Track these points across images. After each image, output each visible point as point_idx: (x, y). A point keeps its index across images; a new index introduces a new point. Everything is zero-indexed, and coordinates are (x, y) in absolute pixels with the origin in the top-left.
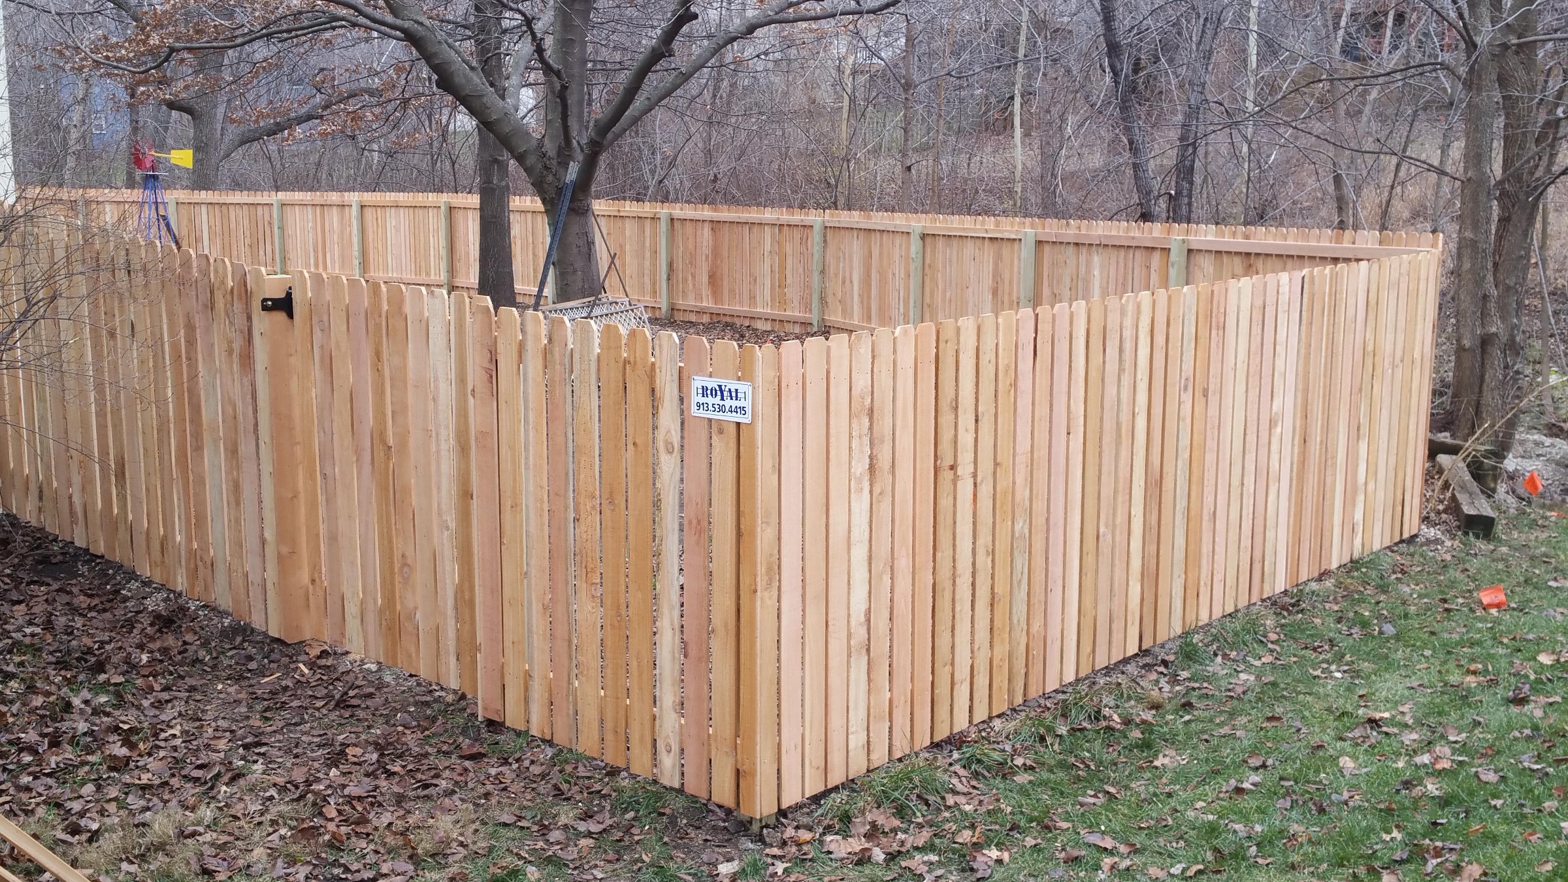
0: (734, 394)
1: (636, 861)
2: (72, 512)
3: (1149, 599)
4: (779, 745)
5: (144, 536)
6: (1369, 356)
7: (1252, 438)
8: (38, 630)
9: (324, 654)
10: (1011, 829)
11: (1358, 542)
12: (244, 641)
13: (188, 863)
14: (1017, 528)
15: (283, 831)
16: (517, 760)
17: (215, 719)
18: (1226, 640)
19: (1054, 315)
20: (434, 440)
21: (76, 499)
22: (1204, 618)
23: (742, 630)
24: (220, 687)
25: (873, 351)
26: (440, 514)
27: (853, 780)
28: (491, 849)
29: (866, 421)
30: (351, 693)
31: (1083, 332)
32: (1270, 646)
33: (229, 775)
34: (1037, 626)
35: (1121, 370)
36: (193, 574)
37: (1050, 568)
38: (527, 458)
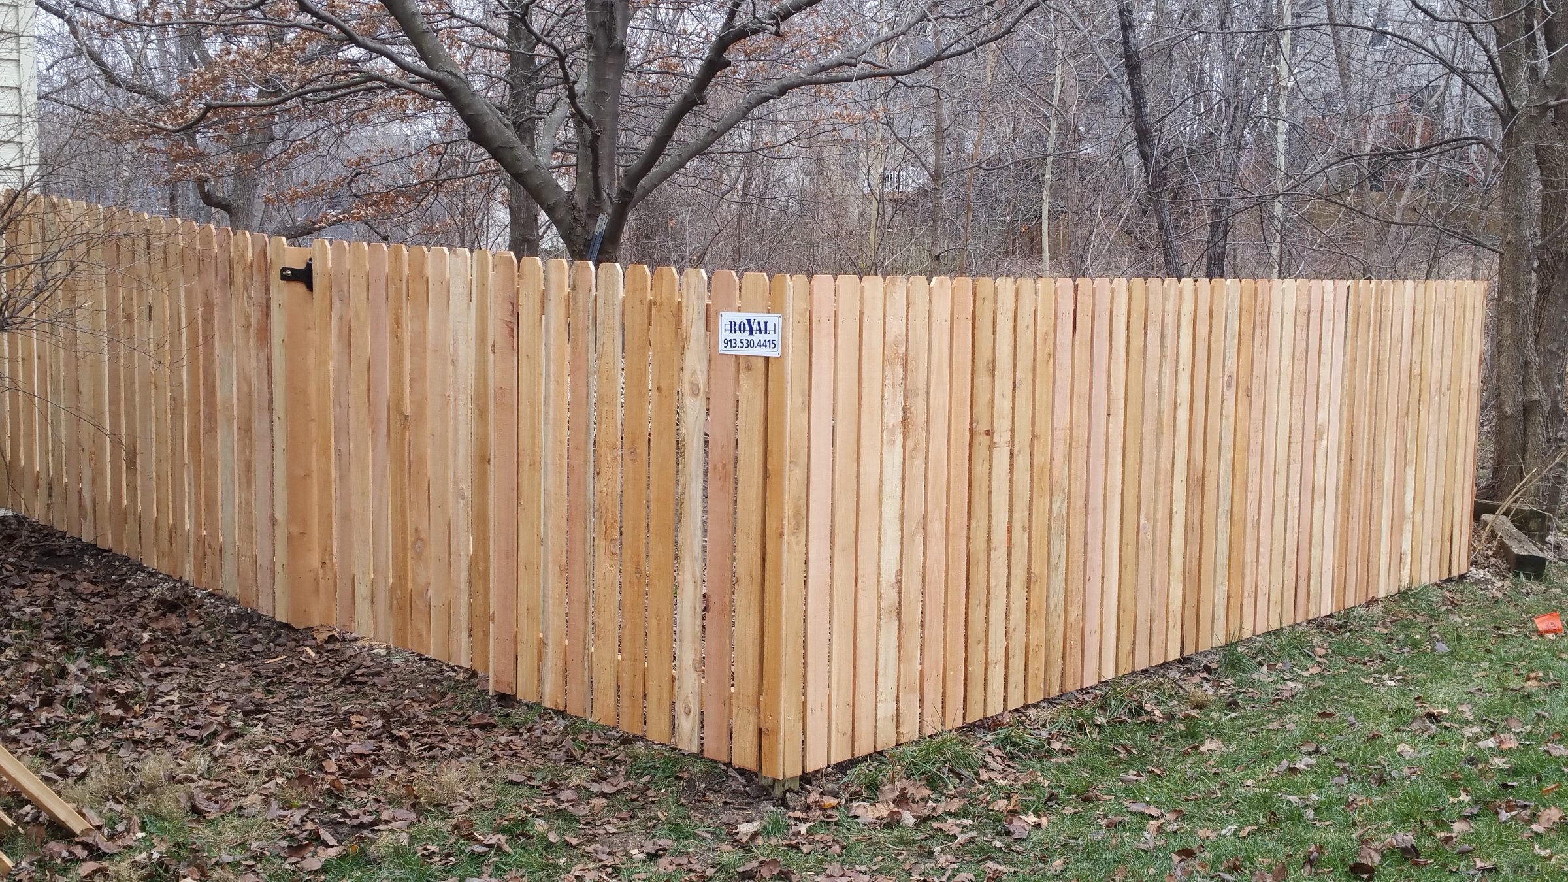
0: (763, 328)
1: (650, 819)
2: (81, 506)
3: (1191, 602)
4: (804, 703)
5: (152, 526)
6: (1415, 378)
7: (1296, 448)
8: (38, 610)
9: (332, 639)
10: (1049, 800)
11: (1406, 573)
12: (250, 627)
13: (178, 801)
14: (1055, 507)
15: (280, 781)
16: (529, 730)
17: (216, 690)
18: (1271, 653)
19: (1094, 289)
20: (451, 405)
21: (87, 495)
22: (1248, 633)
23: (767, 577)
24: (223, 666)
25: (908, 298)
26: (455, 483)
27: (881, 753)
28: (497, 804)
29: (899, 370)
30: (358, 672)
31: (1124, 311)
32: (1317, 659)
33: (227, 733)
34: (1074, 615)
35: (1163, 357)
36: (201, 563)
37: (1089, 555)
38: (547, 413)
